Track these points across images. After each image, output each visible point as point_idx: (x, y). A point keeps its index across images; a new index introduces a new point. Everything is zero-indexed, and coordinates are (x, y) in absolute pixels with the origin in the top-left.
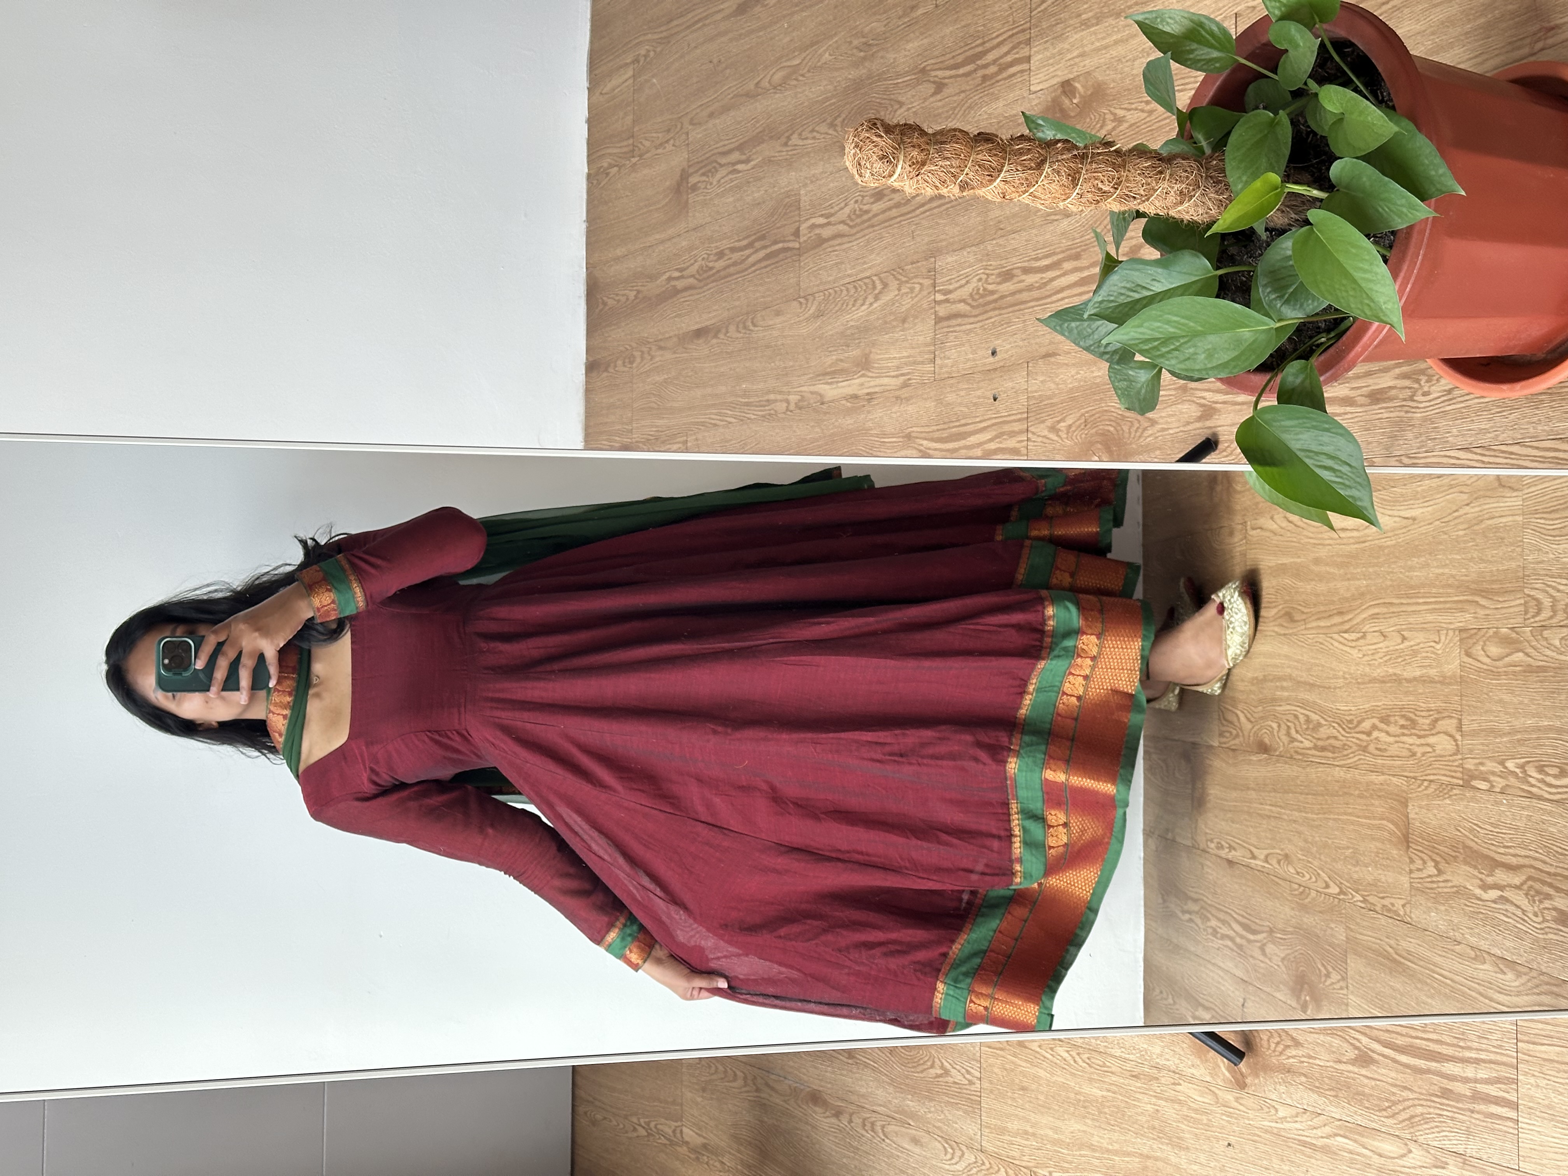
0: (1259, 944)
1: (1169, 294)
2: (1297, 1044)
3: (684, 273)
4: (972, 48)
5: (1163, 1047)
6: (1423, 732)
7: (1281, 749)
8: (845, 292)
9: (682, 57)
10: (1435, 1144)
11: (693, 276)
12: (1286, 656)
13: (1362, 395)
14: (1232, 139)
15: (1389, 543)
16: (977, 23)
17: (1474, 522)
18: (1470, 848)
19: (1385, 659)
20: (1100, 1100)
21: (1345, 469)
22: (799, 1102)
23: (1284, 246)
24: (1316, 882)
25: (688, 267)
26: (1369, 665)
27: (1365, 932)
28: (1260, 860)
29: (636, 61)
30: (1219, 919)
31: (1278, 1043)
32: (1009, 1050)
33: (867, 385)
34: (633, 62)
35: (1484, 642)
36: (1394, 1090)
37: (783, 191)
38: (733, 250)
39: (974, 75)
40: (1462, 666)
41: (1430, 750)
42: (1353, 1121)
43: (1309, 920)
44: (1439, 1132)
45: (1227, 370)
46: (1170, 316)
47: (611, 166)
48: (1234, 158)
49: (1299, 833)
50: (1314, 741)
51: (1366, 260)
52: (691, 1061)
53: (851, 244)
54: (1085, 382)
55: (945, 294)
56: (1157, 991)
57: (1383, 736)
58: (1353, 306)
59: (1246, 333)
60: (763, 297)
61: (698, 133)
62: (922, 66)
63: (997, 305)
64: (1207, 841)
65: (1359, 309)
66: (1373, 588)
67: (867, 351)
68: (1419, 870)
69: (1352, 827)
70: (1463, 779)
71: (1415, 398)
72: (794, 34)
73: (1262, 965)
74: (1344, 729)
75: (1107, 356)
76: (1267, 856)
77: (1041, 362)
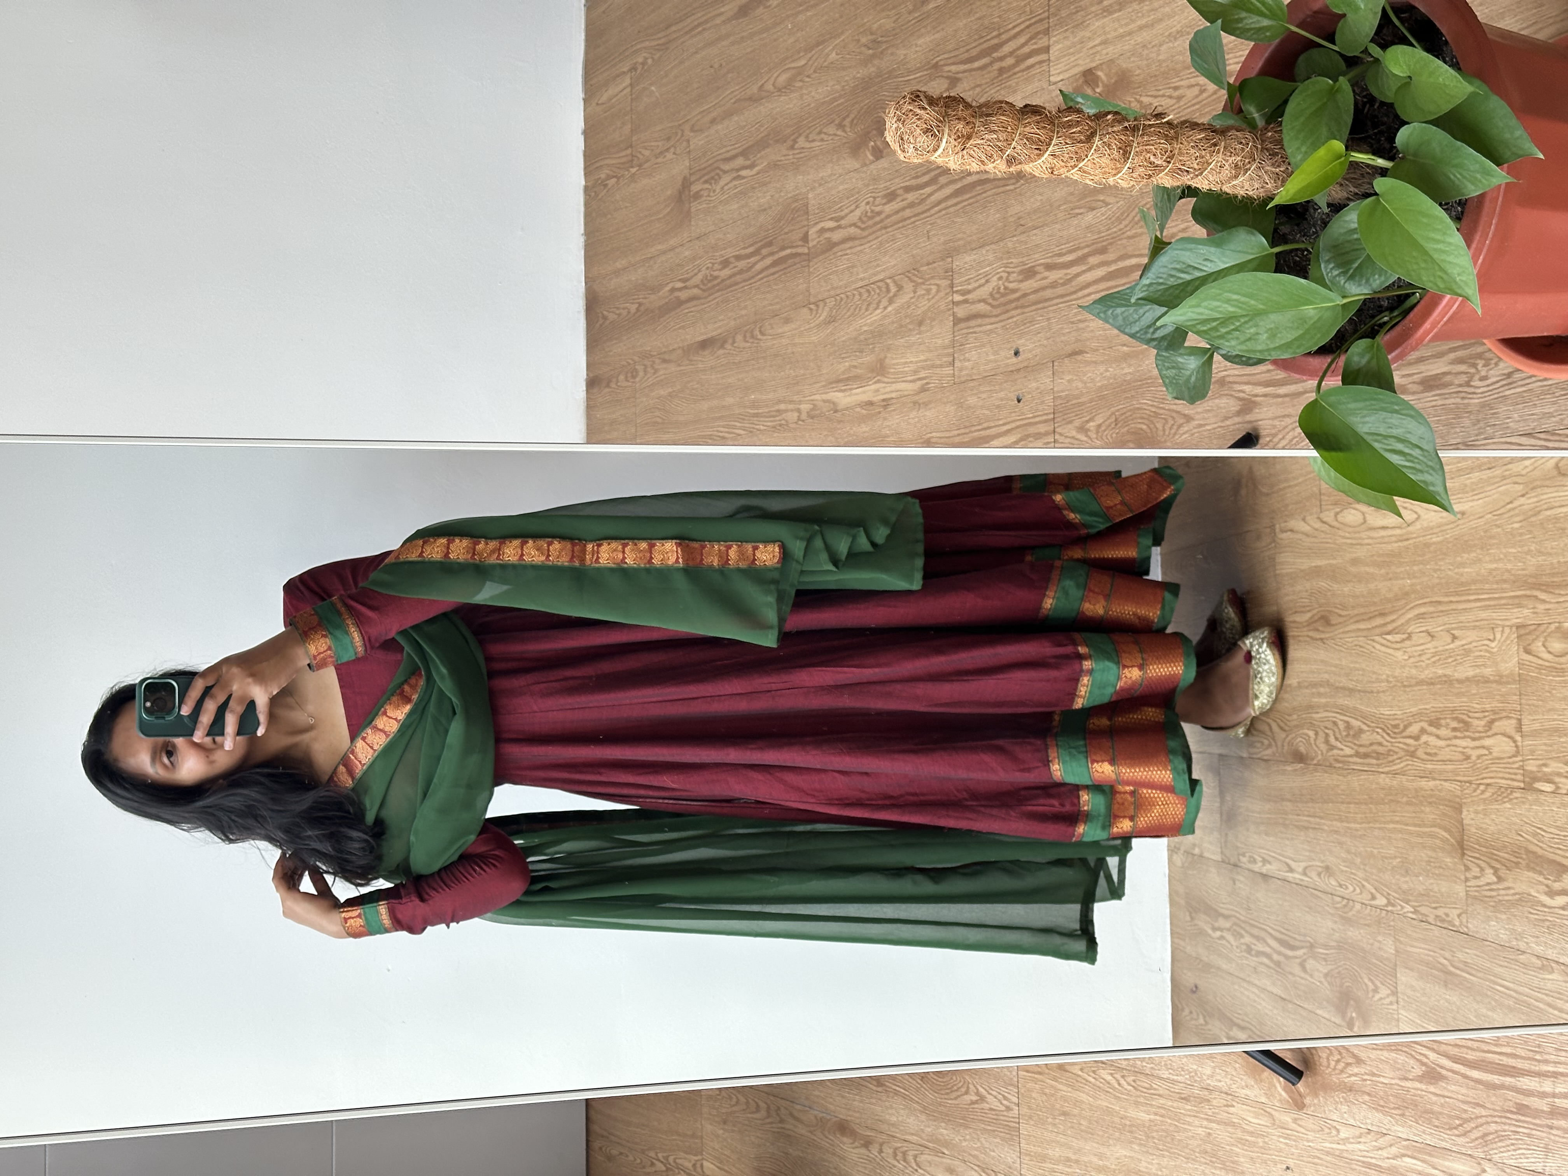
0: (1298, 961)
1: (1222, 275)
2: (1359, 1061)
3: (688, 284)
4: (988, 40)
5: (1214, 1068)
6: (1477, 735)
7: (1320, 757)
8: (857, 297)
9: (681, 63)
10: (1512, 1162)
11: (697, 286)
12: (1322, 661)
13: (1414, 383)
14: (1290, 108)
15: (1434, 540)
16: (992, 15)
17: (1530, 513)
18: (1534, 853)
19: (1433, 659)
20: (1147, 1125)
21: (1416, 452)
22: (826, 1133)
23: (1347, 218)
24: (1361, 893)
25: (691, 278)
26: (1416, 667)
27: (1415, 944)
28: (1298, 873)
29: (633, 69)
30: (1252, 935)
31: (1338, 1061)
32: (1048, 1074)
33: (882, 391)
34: (630, 70)
35: (1545, 637)
36: (1465, 1107)
37: (790, 195)
38: (738, 258)
39: (990, 69)
40: (1521, 664)
41: (1487, 752)
42: (1421, 1141)
43: (1353, 933)
44: (1515, 1150)
45: (1291, 351)
46: (1229, 295)
47: (609, 177)
48: (1293, 128)
49: (1341, 844)
50: (1356, 747)
51: (1438, 230)
52: (710, 1093)
53: (863, 247)
54: (1115, 379)
55: (963, 295)
56: (1186, 1012)
57: (1432, 740)
58: (1424, 279)
59: (1309, 310)
60: (771, 305)
61: (700, 140)
62: (934, 61)
63: (1019, 303)
64: (1239, 855)
65: (1431, 281)
66: (1418, 587)
67: (882, 355)
68: (1476, 878)
69: (1400, 835)
70: (1524, 782)
71: (1472, 383)
72: (799, 34)
73: (1303, 982)
74: (1388, 734)
75: (1155, 343)
76: (1306, 868)
77: (1066, 361)
